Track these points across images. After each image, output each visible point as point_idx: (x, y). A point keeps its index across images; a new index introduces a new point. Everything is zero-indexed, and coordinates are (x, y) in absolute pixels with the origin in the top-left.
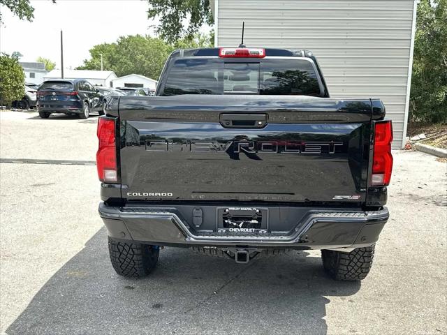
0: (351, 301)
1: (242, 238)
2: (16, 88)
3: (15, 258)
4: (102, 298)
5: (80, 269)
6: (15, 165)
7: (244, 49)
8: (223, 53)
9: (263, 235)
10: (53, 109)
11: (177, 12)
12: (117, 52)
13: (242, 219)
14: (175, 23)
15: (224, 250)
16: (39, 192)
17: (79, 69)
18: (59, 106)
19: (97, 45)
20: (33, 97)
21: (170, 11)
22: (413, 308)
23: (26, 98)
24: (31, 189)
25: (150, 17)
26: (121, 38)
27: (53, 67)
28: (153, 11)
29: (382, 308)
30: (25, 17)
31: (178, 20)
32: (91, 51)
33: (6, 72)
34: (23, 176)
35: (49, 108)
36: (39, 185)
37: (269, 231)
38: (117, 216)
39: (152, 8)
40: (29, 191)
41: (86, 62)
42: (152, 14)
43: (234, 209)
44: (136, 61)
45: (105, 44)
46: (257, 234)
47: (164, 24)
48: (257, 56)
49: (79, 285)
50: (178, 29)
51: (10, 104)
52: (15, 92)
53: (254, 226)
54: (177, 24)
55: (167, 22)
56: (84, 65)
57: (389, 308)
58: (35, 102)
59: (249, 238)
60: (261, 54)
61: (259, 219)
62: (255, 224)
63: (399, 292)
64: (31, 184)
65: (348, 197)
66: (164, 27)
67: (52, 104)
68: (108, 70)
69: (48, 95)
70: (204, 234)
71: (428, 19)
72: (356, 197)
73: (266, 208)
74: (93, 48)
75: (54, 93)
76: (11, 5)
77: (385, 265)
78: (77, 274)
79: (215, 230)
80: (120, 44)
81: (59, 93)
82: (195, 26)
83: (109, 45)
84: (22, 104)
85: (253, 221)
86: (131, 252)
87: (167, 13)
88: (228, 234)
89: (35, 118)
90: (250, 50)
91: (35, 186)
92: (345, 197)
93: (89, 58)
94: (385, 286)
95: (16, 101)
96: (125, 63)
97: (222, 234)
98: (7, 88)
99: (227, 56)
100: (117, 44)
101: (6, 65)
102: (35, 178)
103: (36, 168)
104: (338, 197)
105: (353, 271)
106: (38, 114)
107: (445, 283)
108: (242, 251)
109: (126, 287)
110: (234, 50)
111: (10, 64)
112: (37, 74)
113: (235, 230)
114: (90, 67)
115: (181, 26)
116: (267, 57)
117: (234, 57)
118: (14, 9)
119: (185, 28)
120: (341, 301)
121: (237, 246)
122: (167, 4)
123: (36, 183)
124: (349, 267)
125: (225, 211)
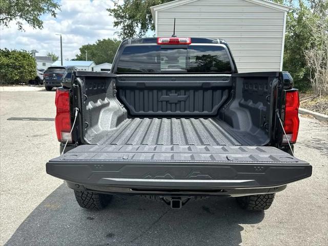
0: (259, 228)
2: (31, 72)
3: (9, 193)
4: (68, 228)
5: (55, 202)
6: (24, 122)
7: (175, 38)
8: (160, 42)
10: (54, 85)
11: (132, 23)
12: (96, 49)
14: (131, 30)
15: (161, 197)
16: (36, 141)
17: (73, 60)
18: (57, 83)
19: (84, 45)
20: (42, 78)
21: (128, 22)
22: (307, 234)
23: (37, 78)
24: (31, 139)
25: (115, 26)
26: (99, 40)
27: (57, 59)
29: (283, 234)
30: (37, 27)
31: (133, 28)
32: (80, 49)
33: (25, 62)
34: (28, 130)
35: (52, 84)
36: (37, 136)
39: (116, 21)
40: (29, 140)
41: (77, 56)
42: (116, 24)
44: (108, 55)
47: (124, 31)
48: (185, 43)
49: (52, 216)
50: (133, 34)
51: (27, 82)
52: (31, 74)
54: (132, 30)
55: (126, 29)
56: (76, 58)
57: (288, 234)
58: (43, 80)
60: (188, 41)
63: (294, 220)
64: (32, 135)
66: (124, 33)
67: (53, 81)
68: (91, 60)
69: (51, 76)
71: (292, 25)
74: (81, 47)
75: (54, 75)
76: (28, 19)
77: (280, 196)
78: (53, 206)
80: (98, 44)
81: (58, 75)
82: (144, 31)
83: (91, 45)
84: (36, 82)
87: (126, 24)
89: (42, 91)
90: (180, 39)
91: (35, 136)
93: (79, 53)
94: (282, 214)
95: (31, 80)
96: (101, 56)
98: (25, 72)
99: (163, 43)
100: (96, 44)
101: (25, 57)
102: (35, 130)
103: (38, 123)
105: (260, 205)
106: (44, 88)
107: (326, 211)
109: (88, 218)
110: (168, 39)
112: (47, 64)
114: (80, 59)
115: (135, 32)
116: (192, 44)
117: (168, 44)
118: (30, 22)
119: (138, 33)
120: (251, 229)
122: (125, 18)
123: (35, 134)
124: (257, 202)
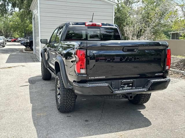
0: (147, 110)
4: (62, 121)
7: (93, 23)
8: (87, 24)
9: (134, 89)
37: (136, 88)
38: (88, 86)
43: (125, 81)
46: (132, 89)
53: (131, 86)
60: (100, 25)
61: (132, 84)
72: (162, 74)
73: (135, 80)
78: (41, 114)
79: (119, 89)
85: (130, 85)
86: (71, 102)
88: (123, 90)
97: (121, 90)
99: (89, 26)
105: (145, 101)
113: (125, 88)
116: (102, 26)
117: (91, 26)
125: (122, 82)
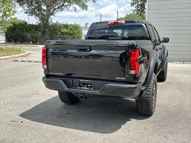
1: (85, 91)
2: (79, 37)
9: (92, 90)
13: (86, 84)
21: (140, 2)
25: (131, 6)
26: (127, 15)
28: (133, 3)
30: (85, 9)
33: (76, 31)
37: (94, 89)
42: (132, 4)
43: (82, 80)
45: (121, 18)
46: (90, 90)
47: (137, 8)
48: (122, 24)
52: (79, 39)
59: (87, 91)
61: (91, 85)
62: (90, 86)
65: (121, 78)
70: (72, 88)
72: (124, 79)
73: (93, 81)
79: (77, 88)
80: (126, 17)
86: (64, 95)
87: (139, 4)
88: (80, 89)
90: (119, 22)
92: (120, 78)
97: (79, 89)
101: (76, 28)
104: (117, 78)
108: (82, 95)
111: (77, 28)
113: (83, 88)
116: (126, 24)
118: (80, 6)
121: (81, 93)
125: (80, 81)
